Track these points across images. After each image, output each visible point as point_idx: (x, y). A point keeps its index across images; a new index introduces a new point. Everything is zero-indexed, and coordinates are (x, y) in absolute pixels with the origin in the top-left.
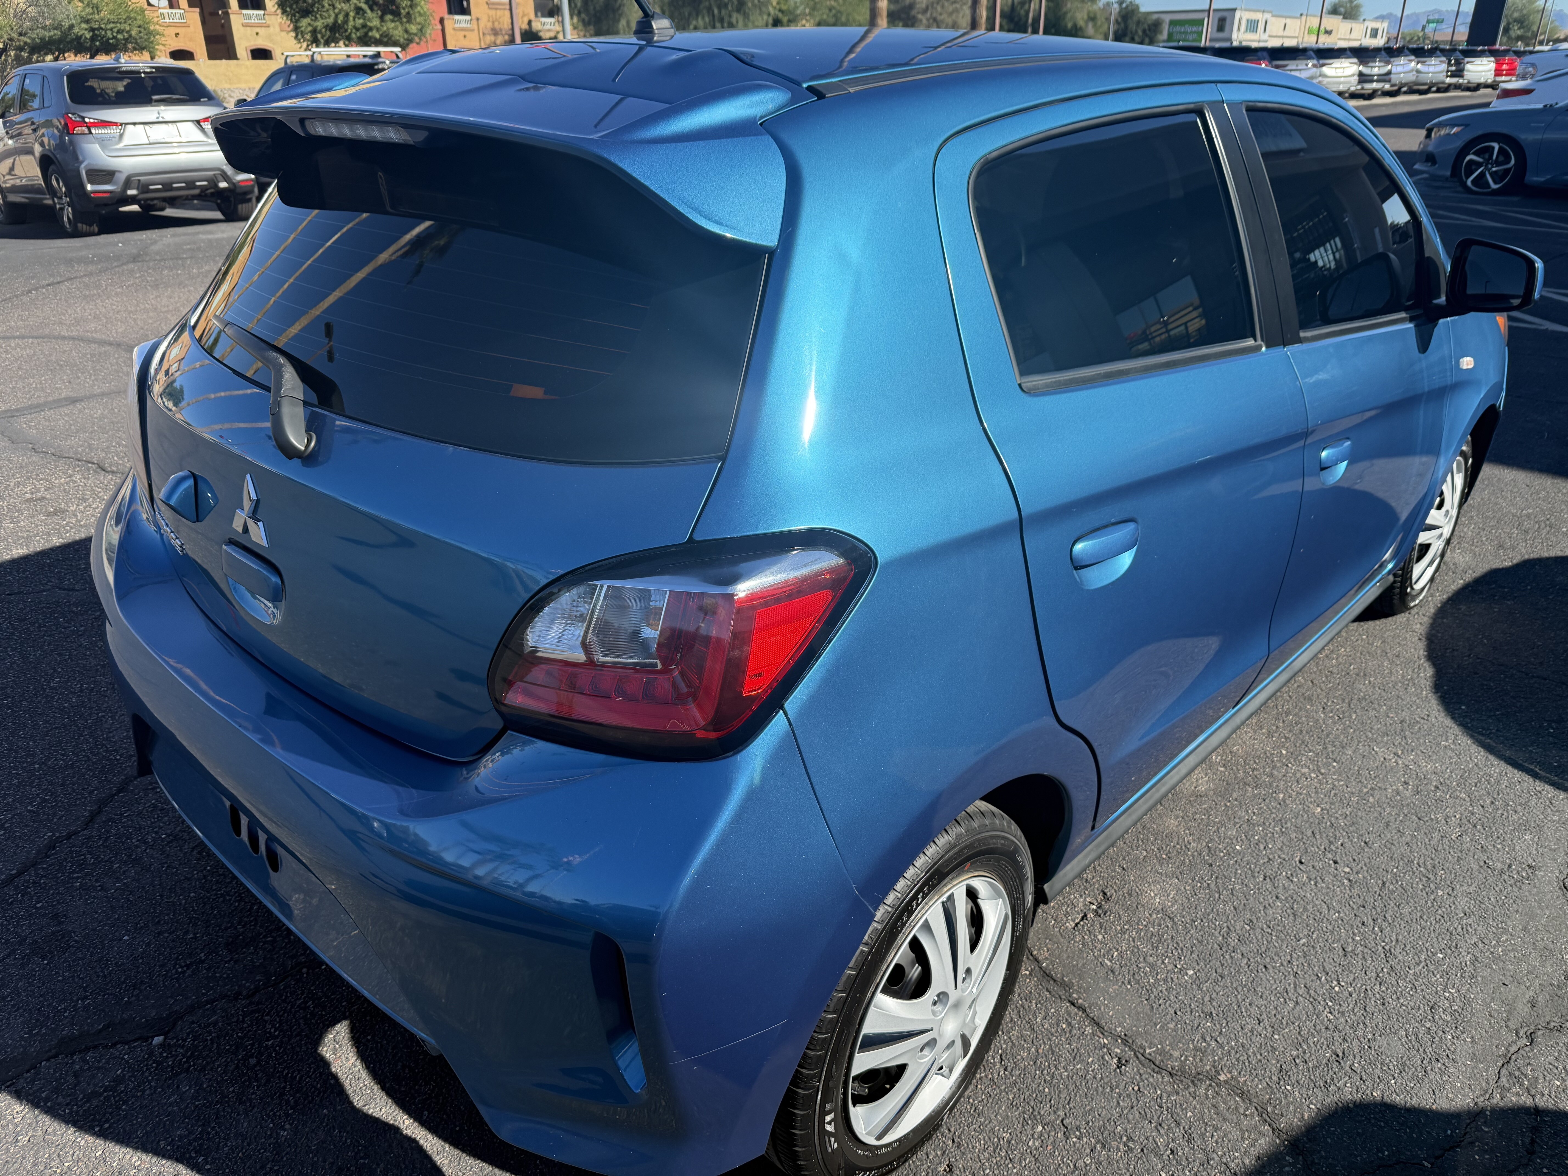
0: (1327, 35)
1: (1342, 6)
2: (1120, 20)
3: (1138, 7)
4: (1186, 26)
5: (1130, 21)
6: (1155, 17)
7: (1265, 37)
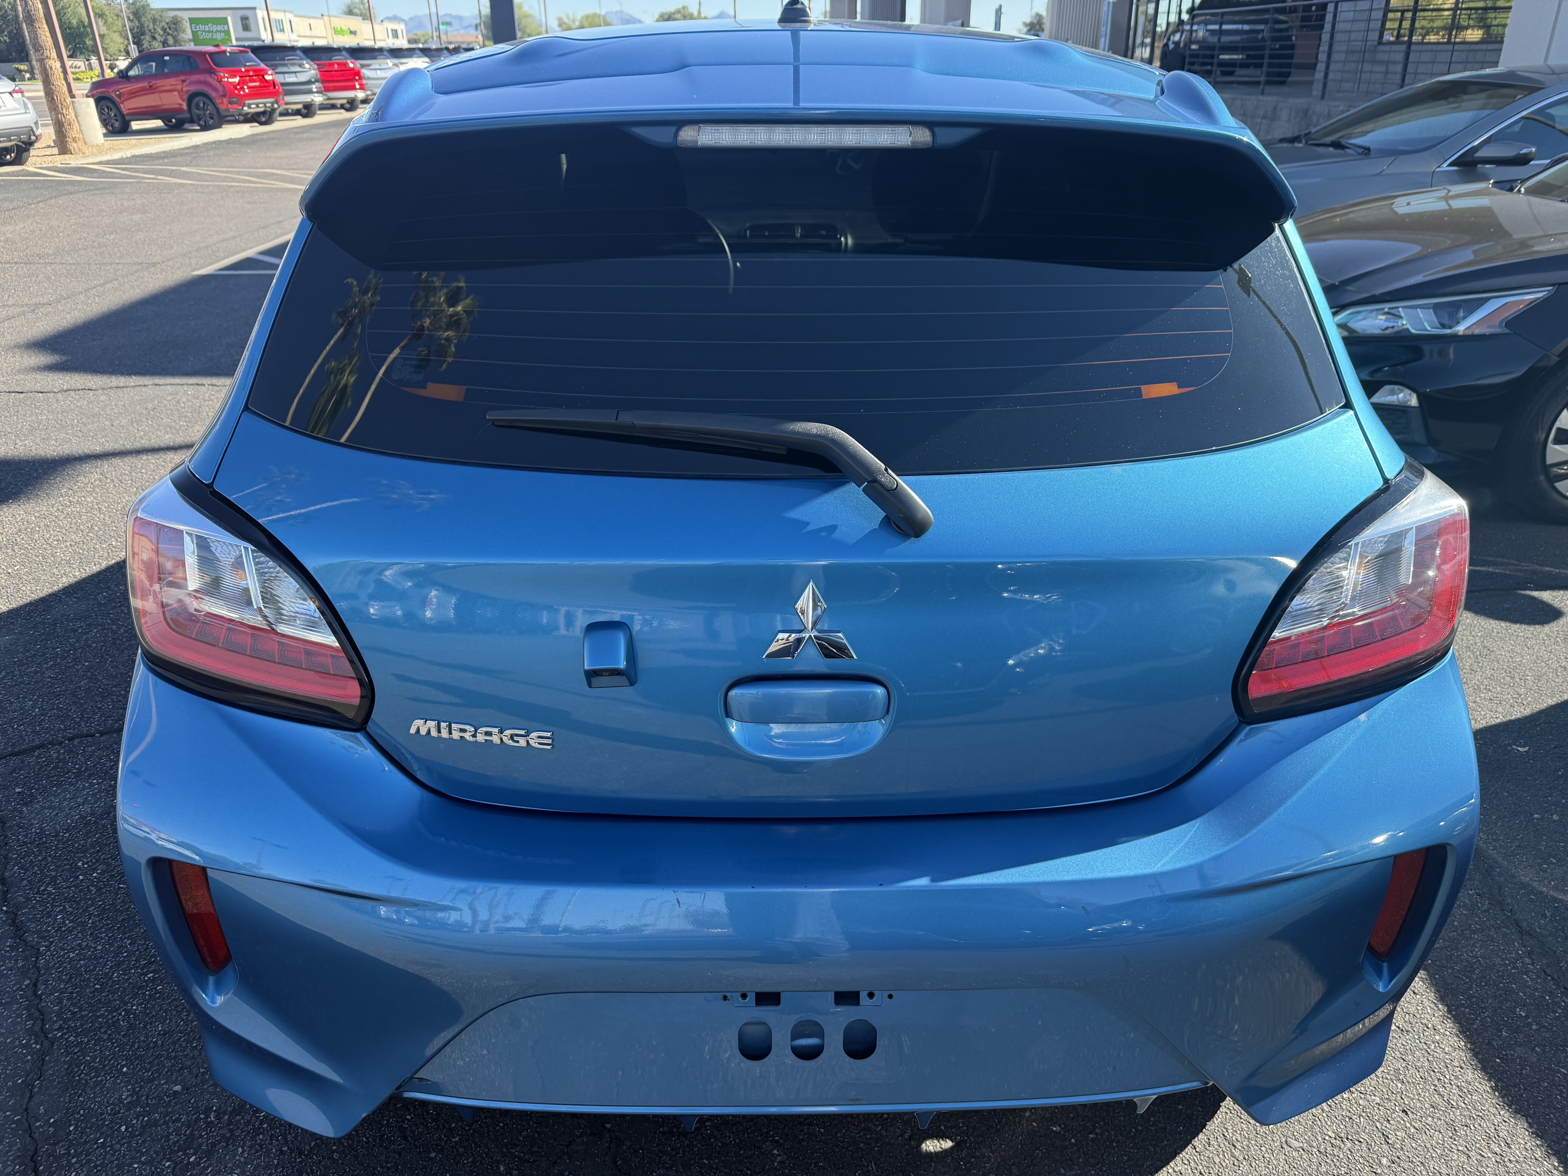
0: (353, 36)
1: (356, 7)
2: (132, 17)
3: (148, 5)
4: (210, 25)
5: (143, 19)
6: (172, 14)
7: (294, 37)
